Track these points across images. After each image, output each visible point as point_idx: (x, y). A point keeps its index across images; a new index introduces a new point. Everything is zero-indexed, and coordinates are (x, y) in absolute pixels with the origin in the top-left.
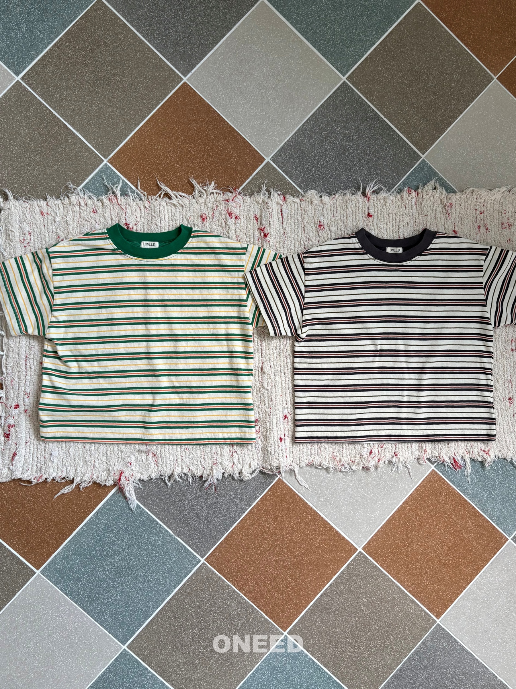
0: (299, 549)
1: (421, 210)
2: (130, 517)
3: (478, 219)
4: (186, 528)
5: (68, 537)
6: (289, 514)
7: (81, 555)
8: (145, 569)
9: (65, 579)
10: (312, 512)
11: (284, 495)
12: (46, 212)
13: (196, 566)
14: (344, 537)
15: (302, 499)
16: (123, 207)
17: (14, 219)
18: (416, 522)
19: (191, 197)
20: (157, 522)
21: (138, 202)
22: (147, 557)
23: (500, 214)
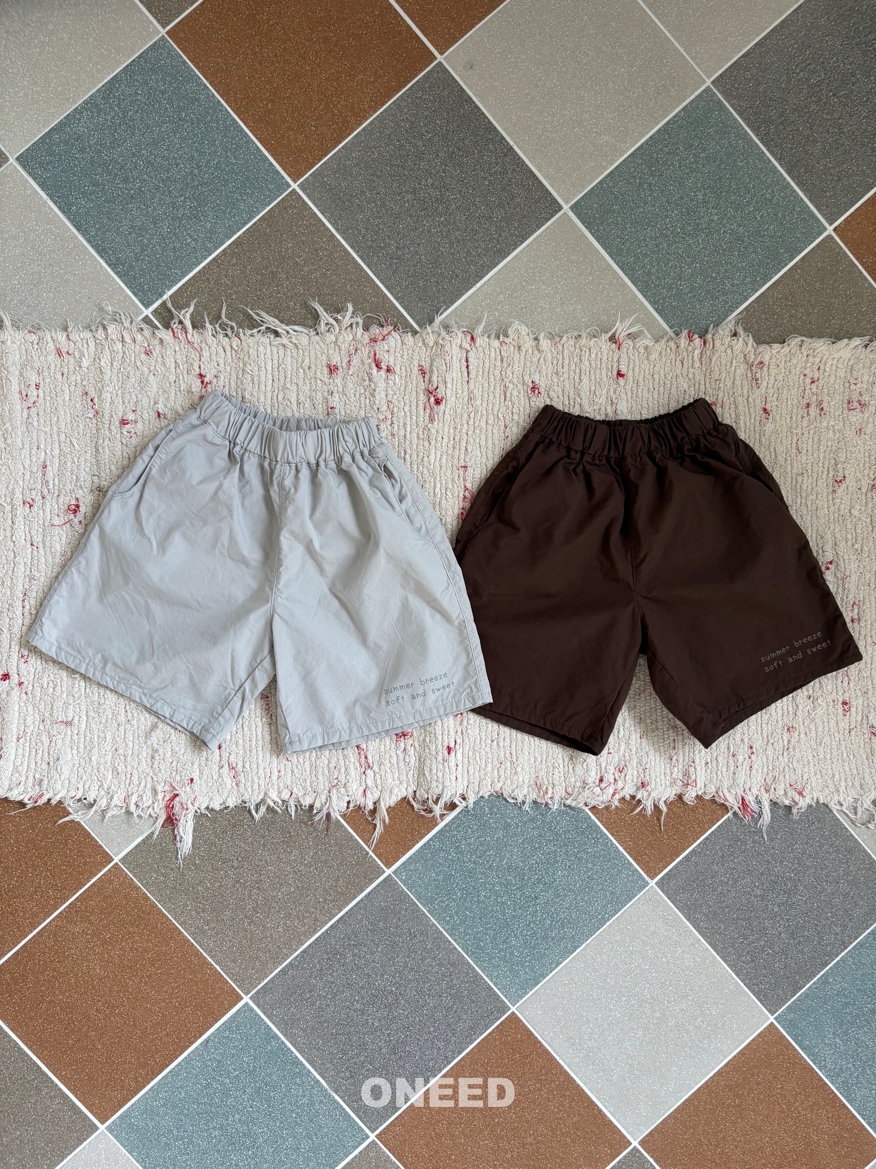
0: (533, 1134)
1: (709, 371)
2: (261, 1053)
3: (807, 391)
4: (351, 1081)
5: (155, 1077)
6: (524, 1073)
7: (173, 1108)
8: (277, 1142)
9: (144, 1144)
10: (561, 1073)
11: (518, 1041)
12: (66, 350)
13: (360, 1144)
14: (610, 1121)
15: (547, 1051)
16: (196, 345)
17: (11, 360)
18: (733, 1107)
19: (313, 333)
20: (303, 1065)
21: (221, 340)
22: (281, 1122)
23: (847, 385)
